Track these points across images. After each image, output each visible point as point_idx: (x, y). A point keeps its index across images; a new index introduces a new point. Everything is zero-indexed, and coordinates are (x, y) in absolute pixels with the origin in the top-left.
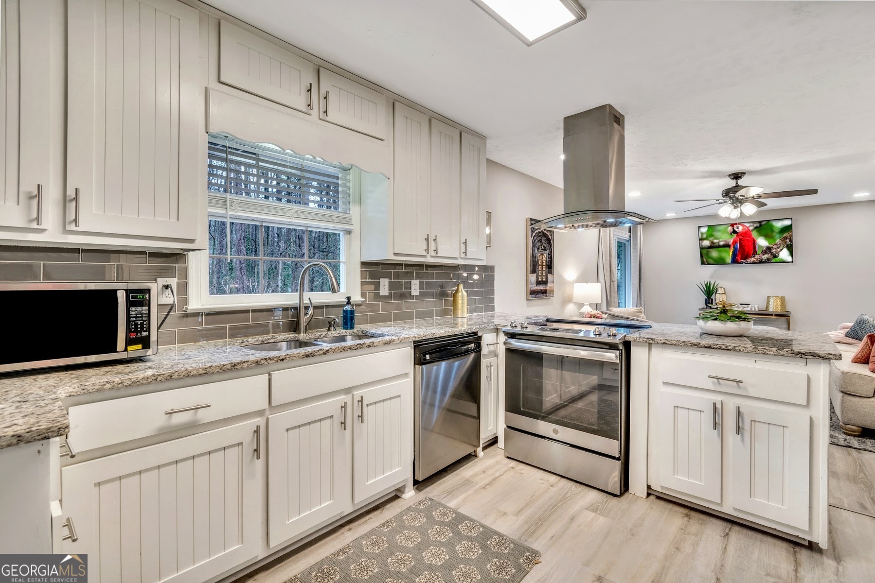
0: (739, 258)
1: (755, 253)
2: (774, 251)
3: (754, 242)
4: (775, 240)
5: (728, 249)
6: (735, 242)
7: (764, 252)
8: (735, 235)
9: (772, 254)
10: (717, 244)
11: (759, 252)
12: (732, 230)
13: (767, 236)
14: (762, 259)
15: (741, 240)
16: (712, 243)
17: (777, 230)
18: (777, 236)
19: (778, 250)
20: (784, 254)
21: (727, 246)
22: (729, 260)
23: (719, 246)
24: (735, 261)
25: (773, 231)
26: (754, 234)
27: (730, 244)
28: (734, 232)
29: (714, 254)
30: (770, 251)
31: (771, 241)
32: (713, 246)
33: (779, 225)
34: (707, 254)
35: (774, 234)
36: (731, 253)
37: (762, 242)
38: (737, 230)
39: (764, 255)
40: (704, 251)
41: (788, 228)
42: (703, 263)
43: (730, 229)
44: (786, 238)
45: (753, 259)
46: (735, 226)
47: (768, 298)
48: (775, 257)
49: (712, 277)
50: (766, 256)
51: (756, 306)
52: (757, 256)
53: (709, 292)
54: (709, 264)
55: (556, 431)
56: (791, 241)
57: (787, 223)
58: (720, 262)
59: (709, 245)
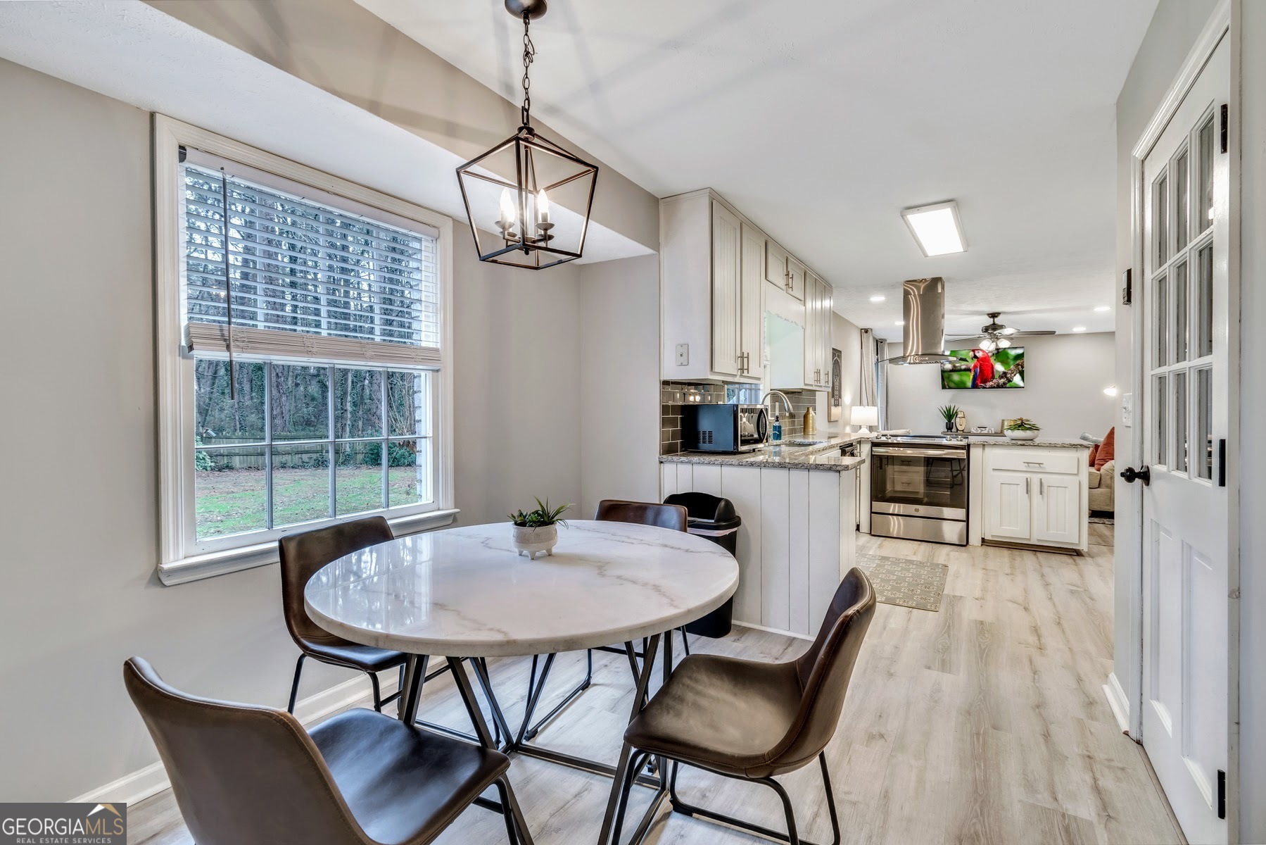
0: (978, 382)
1: (993, 377)
2: (1009, 376)
3: (992, 367)
4: (1010, 366)
5: (968, 373)
6: (975, 367)
7: (1001, 377)
8: (976, 360)
9: (1007, 378)
10: (959, 368)
11: (997, 376)
12: (973, 355)
13: (1004, 363)
14: (999, 383)
15: (980, 364)
16: (954, 366)
17: (1011, 357)
18: (1012, 362)
19: (1013, 375)
20: (1017, 379)
21: (968, 370)
22: (969, 384)
23: (961, 370)
24: (975, 386)
25: (1008, 358)
26: (992, 360)
27: (971, 368)
28: (975, 357)
29: (956, 377)
30: (1006, 376)
31: (1007, 366)
32: (954, 370)
33: (1013, 353)
34: (949, 377)
35: (1009, 360)
36: (971, 377)
37: (999, 368)
38: (977, 355)
39: (1000, 379)
40: (946, 374)
41: (1020, 356)
42: (944, 387)
43: (971, 354)
44: (1018, 365)
45: (991, 383)
46: (976, 352)
47: (1003, 421)
48: (1010, 381)
49: (951, 401)
50: (1002, 381)
51: (993, 429)
52: (994, 381)
53: (950, 415)
54: (950, 388)
55: (917, 510)
56: (1023, 367)
57: (1020, 351)
58: (961, 386)
59: (951, 369)
